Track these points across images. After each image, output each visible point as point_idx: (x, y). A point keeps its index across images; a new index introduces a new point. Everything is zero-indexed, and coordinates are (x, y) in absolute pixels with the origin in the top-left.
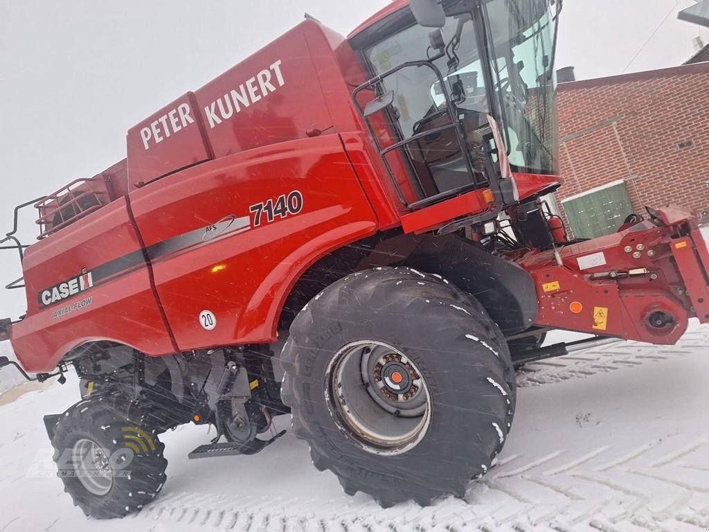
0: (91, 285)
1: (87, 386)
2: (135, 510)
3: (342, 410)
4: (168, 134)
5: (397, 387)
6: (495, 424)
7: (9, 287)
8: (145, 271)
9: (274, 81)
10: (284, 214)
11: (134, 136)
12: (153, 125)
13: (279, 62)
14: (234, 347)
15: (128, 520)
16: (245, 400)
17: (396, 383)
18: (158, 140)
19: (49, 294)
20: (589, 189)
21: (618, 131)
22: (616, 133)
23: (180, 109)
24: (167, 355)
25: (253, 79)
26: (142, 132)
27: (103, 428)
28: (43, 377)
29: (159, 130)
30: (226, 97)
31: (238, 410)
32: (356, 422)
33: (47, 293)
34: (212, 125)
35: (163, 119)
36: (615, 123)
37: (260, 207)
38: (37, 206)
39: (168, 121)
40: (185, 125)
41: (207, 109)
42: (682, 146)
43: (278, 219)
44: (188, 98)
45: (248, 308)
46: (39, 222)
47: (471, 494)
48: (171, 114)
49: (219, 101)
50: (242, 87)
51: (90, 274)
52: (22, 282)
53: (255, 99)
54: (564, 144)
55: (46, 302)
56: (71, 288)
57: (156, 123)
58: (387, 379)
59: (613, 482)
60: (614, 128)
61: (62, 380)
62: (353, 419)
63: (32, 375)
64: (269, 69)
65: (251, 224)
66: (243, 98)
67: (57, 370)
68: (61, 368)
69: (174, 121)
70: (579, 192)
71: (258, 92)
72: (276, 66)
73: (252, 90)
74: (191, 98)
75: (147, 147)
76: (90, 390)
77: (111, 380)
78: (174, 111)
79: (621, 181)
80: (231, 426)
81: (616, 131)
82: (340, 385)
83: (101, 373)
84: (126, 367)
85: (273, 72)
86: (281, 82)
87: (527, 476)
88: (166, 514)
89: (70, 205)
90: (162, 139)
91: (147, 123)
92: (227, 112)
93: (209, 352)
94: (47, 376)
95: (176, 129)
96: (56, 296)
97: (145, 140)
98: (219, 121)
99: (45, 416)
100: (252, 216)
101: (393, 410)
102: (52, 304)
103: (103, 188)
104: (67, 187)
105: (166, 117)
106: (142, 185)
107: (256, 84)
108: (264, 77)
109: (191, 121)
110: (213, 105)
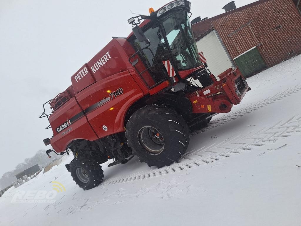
0: (70, 124)
1: (76, 154)
2: (97, 185)
3: (144, 146)
4: (82, 77)
5: (159, 137)
6: (179, 142)
7: (47, 128)
8: (85, 117)
9: (108, 57)
10: (119, 95)
11: (73, 78)
12: (78, 75)
13: (108, 52)
14: (114, 134)
15: (96, 188)
16: (120, 149)
17: (158, 136)
18: (80, 79)
19: (59, 129)
20: (244, 52)
21: (251, 27)
22: (250, 28)
23: (84, 69)
24: (96, 140)
25: (102, 58)
26: (75, 77)
27: (83, 164)
28: (62, 154)
29: (79, 76)
30: (96, 63)
31: (119, 152)
32: (148, 148)
33: (58, 128)
34: (94, 72)
35: (80, 73)
36: (249, 24)
37: (112, 94)
38: (49, 103)
39: (81, 73)
40: (86, 73)
41: (91, 68)
42: (276, 28)
43: (117, 96)
44: (85, 66)
45: (115, 122)
46: (51, 108)
47: (180, 161)
48: (82, 71)
49: (94, 65)
50: (100, 60)
51: (69, 121)
52: (50, 126)
53: (104, 63)
54: (231, 36)
55: (59, 131)
56: (65, 126)
57: (78, 74)
58: (156, 136)
59: (212, 151)
60: (249, 26)
61: (68, 154)
62: (147, 147)
63: (59, 153)
64: (106, 54)
65: (111, 99)
66: (101, 63)
67: (66, 151)
68: (67, 150)
69: (83, 73)
70: (240, 54)
71: (104, 61)
72: (107, 53)
73: (103, 61)
74: (86, 65)
75: (77, 81)
76: (77, 155)
77: (82, 151)
78: (83, 70)
79: (255, 47)
80: (118, 156)
81: (250, 27)
82: (142, 139)
83: (79, 149)
84: (86, 146)
85: (107, 55)
86: (110, 58)
87: (194, 154)
88: (105, 184)
89: (59, 101)
90: (81, 78)
91: (76, 74)
92: (97, 68)
93: (108, 137)
94: (64, 153)
95: (84, 75)
96: (61, 129)
97: (76, 79)
98: (96, 71)
99: (66, 165)
100: (110, 96)
101: (159, 144)
102: (60, 131)
103: (67, 94)
105: (81, 72)
106: (78, 92)
107: (103, 59)
108: (105, 57)
109: (88, 72)
110: (93, 66)
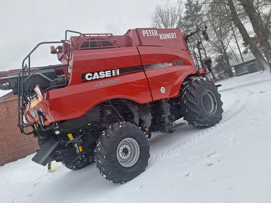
0: (118, 74)
8: (143, 73)
10: (179, 65)
33: (90, 74)
37: (175, 62)
55: (88, 79)
89: (96, 42)
91: (144, 29)
97: (144, 34)
100: (173, 63)
102: (92, 80)
104: (106, 34)
